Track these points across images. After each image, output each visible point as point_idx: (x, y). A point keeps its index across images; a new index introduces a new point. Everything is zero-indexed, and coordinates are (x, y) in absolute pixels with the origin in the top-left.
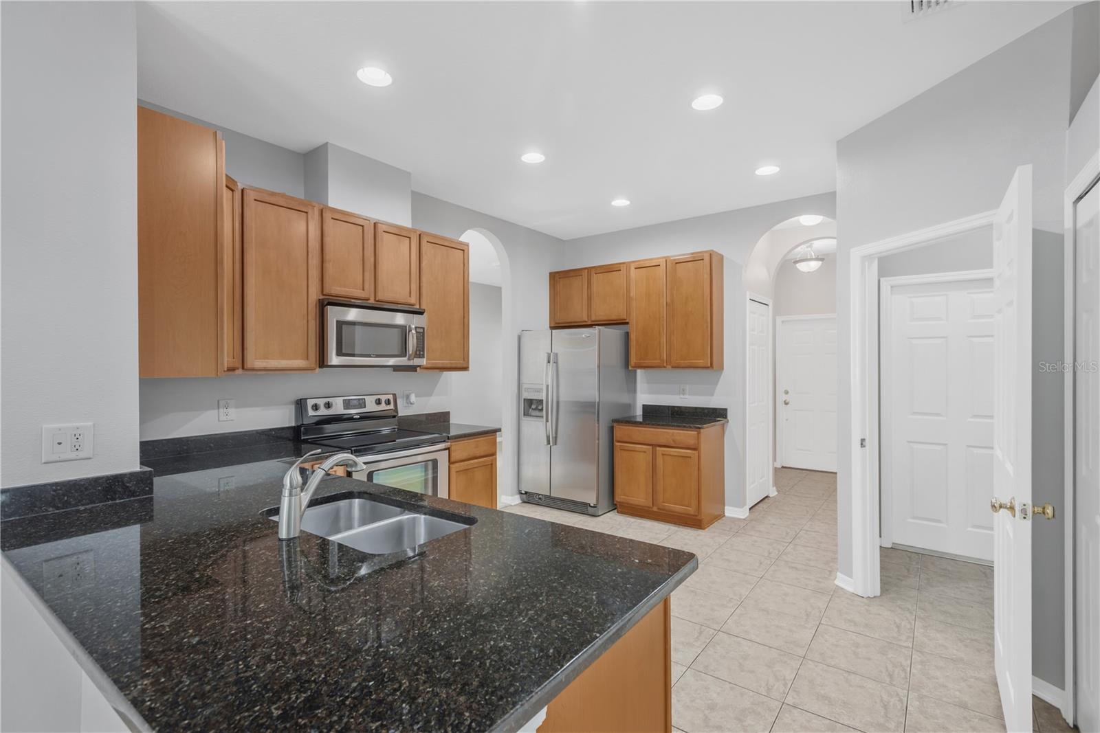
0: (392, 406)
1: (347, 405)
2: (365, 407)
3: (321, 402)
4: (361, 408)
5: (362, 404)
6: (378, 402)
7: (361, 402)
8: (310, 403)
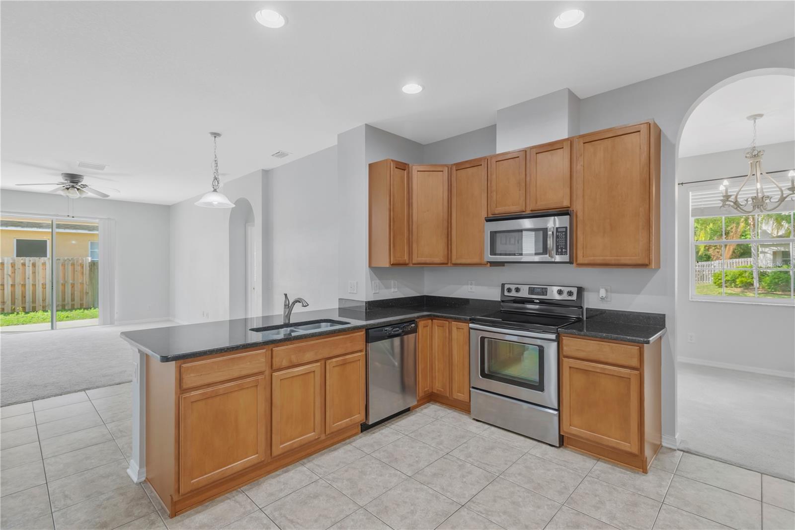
0: (574, 297)
1: (532, 291)
2: (546, 295)
3: (513, 287)
4: (543, 295)
5: (544, 292)
6: (560, 292)
7: (544, 290)
8: (507, 286)
